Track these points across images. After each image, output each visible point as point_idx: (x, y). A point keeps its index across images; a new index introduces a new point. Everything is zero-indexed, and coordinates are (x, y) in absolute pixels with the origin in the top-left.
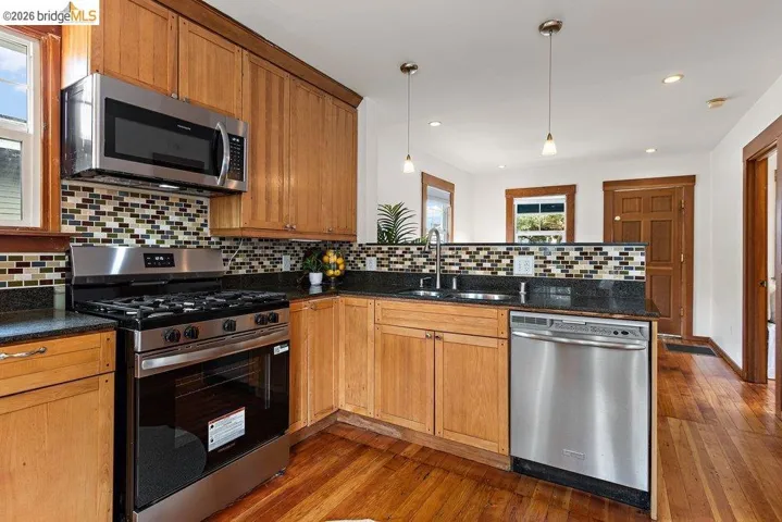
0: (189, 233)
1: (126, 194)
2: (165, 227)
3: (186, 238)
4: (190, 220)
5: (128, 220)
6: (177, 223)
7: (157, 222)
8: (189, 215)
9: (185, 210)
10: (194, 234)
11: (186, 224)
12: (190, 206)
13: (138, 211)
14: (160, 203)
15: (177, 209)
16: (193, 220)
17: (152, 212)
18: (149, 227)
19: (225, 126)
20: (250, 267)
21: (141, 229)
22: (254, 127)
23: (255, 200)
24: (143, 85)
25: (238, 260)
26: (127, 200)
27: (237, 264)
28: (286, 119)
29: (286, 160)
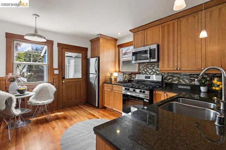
0: (159, 72)
1: (147, 65)
2: (154, 71)
5: (148, 70)
6: (157, 70)
7: (153, 70)
13: (149, 68)
14: (153, 66)
15: (157, 66)
17: (152, 68)
18: (151, 71)
19: (150, 48)
20: (179, 81)
21: (150, 71)
22: (163, 43)
23: (163, 63)
24: (139, 47)
25: (174, 79)
26: (148, 66)
27: (174, 80)
28: (176, 34)
29: (176, 48)
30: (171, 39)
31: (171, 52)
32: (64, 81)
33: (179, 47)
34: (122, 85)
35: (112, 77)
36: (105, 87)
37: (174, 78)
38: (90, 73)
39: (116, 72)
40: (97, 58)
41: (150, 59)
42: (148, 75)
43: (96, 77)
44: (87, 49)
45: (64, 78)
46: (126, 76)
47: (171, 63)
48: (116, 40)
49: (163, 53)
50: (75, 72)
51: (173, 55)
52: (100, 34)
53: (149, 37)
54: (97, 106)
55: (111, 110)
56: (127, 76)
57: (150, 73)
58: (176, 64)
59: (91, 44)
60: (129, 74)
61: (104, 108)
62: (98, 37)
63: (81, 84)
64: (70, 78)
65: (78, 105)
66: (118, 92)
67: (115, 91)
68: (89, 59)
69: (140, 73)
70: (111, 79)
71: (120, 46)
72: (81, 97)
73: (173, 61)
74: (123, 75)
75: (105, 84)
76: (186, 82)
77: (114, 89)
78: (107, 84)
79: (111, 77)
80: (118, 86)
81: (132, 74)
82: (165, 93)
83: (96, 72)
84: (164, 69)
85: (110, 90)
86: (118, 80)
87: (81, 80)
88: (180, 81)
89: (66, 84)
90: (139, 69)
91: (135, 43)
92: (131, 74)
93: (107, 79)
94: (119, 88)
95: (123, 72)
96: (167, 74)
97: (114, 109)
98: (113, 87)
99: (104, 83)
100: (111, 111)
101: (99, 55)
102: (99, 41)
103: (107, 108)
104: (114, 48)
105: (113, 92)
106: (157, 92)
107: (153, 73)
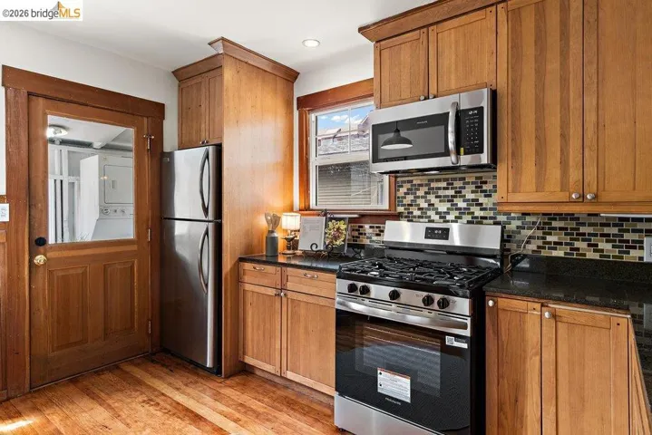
0: (485, 209)
1: (432, 180)
2: (462, 204)
3: (482, 214)
4: (486, 196)
5: (434, 201)
6: (473, 200)
7: (456, 201)
8: (485, 191)
9: (481, 187)
10: (491, 209)
11: (482, 200)
12: (486, 183)
13: (441, 193)
14: (458, 184)
15: (473, 187)
16: (490, 196)
17: (452, 192)
18: (449, 205)
19: (456, 105)
20: (571, 249)
21: (443, 207)
22: (515, 82)
23: (517, 170)
24: (403, 102)
25: (549, 238)
26: (433, 185)
27: (549, 243)
28: (575, 45)
29: (574, 104)
30: (553, 66)
31: (553, 122)
32: (40, 259)
33: (590, 101)
34: (332, 271)
35: (276, 235)
36: (246, 278)
37: (550, 234)
38: (177, 217)
39: (291, 210)
40: (211, 149)
41: (458, 153)
42: (433, 221)
43: (207, 233)
44: (160, 108)
45: (42, 242)
46: (338, 229)
47: (554, 173)
48: (290, 76)
49: (515, 129)
50: (104, 211)
51: (564, 137)
52: (223, 39)
53: (449, 59)
54: (209, 364)
55: (277, 380)
56: (343, 227)
57: (443, 216)
58: (574, 175)
59: (181, 90)
60: (352, 220)
61: (244, 371)
62: (214, 52)
63: (132, 267)
64: (78, 239)
65: (117, 367)
66: (311, 300)
67: (295, 296)
68: (171, 155)
69: (398, 217)
70: (272, 242)
71: (310, 103)
72: (132, 327)
73: (564, 164)
74: (327, 226)
75: (248, 266)
76: (602, 251)
77: (290, 285)
78: (258, 267)
79: (272, 232)
80: (310, 273)
81: (363, 219)
82: (542, 305)
83: (206, 210)
84: (519, 198)
85: (272, 292)
86: (304, 246)
87: (135, 247)
88: (578, 249)
89: (51, 272)
90: (395, 200)
91: (386, 84)
92: (359, 219)
93: (255, 242)
94: (316, 283)
95: (325, 213)
96: (519, 219)
97: (290, 375)
98: (284, 279)
99: (242, 260)
100: (275, 385)
101: (221, 138)
102: (222, 75)
103: (258, 373)
104: (281, 110)
105: (284, 300)
106: (504, 302)
107: (457, 213)
